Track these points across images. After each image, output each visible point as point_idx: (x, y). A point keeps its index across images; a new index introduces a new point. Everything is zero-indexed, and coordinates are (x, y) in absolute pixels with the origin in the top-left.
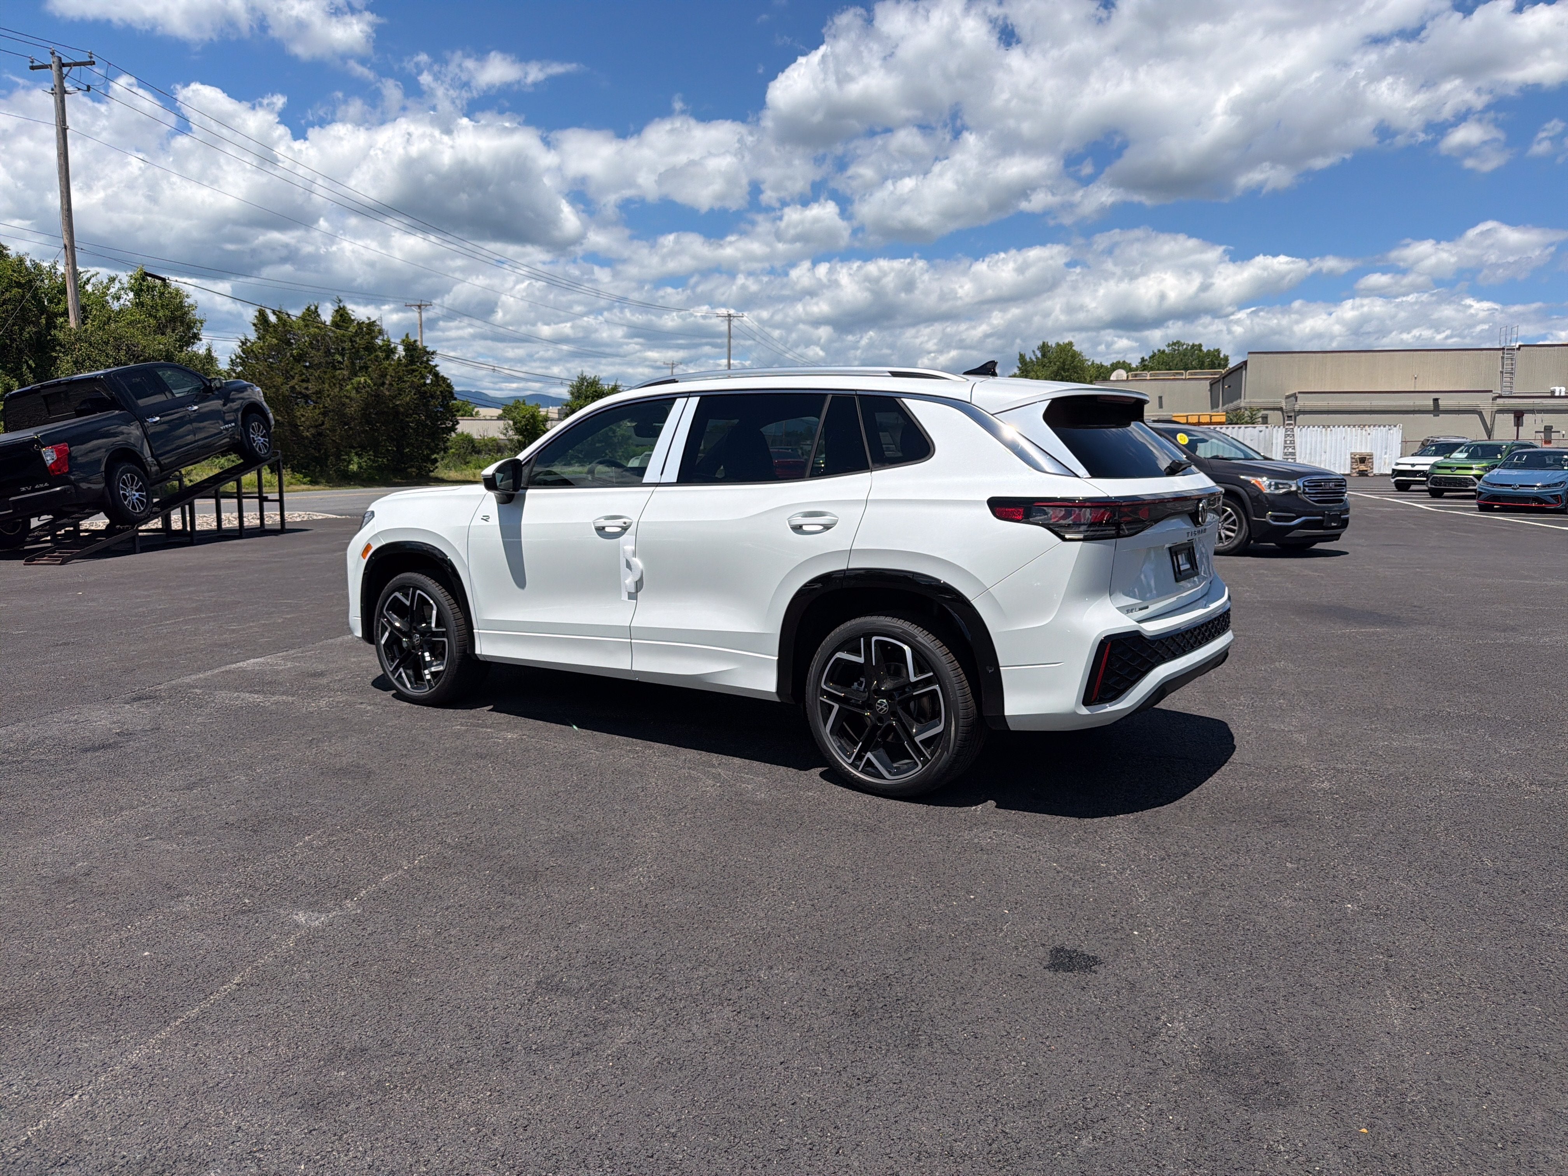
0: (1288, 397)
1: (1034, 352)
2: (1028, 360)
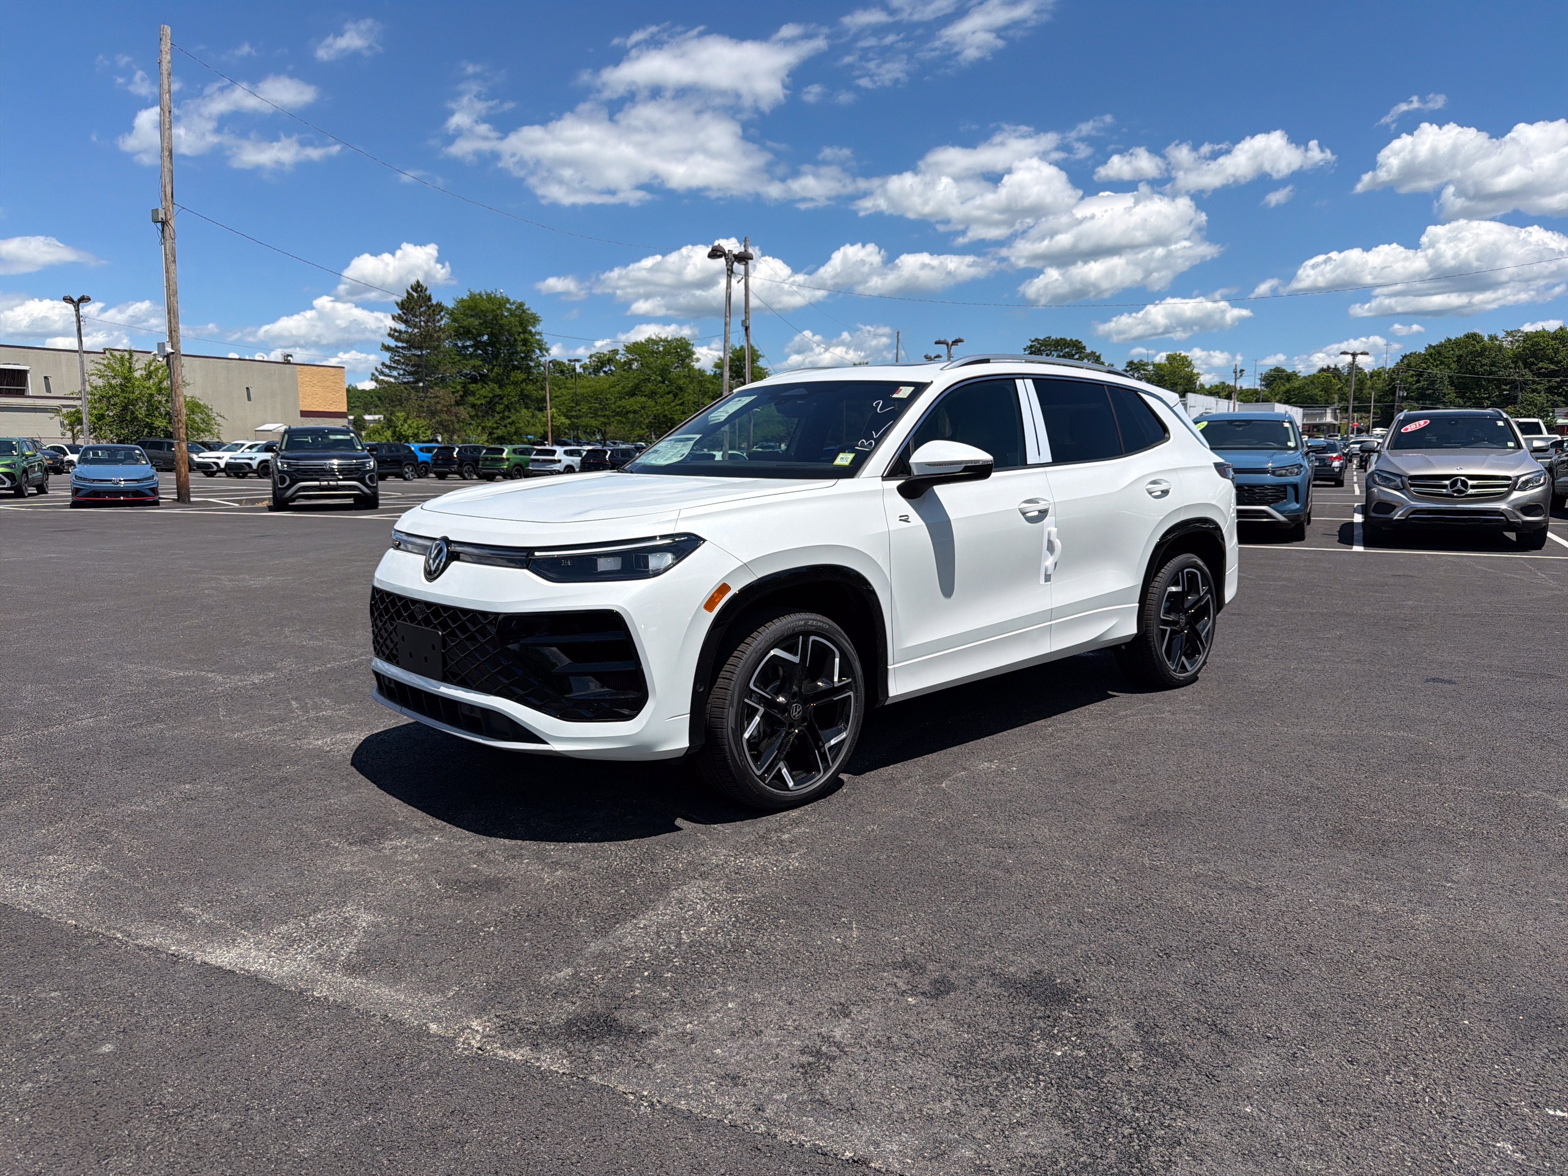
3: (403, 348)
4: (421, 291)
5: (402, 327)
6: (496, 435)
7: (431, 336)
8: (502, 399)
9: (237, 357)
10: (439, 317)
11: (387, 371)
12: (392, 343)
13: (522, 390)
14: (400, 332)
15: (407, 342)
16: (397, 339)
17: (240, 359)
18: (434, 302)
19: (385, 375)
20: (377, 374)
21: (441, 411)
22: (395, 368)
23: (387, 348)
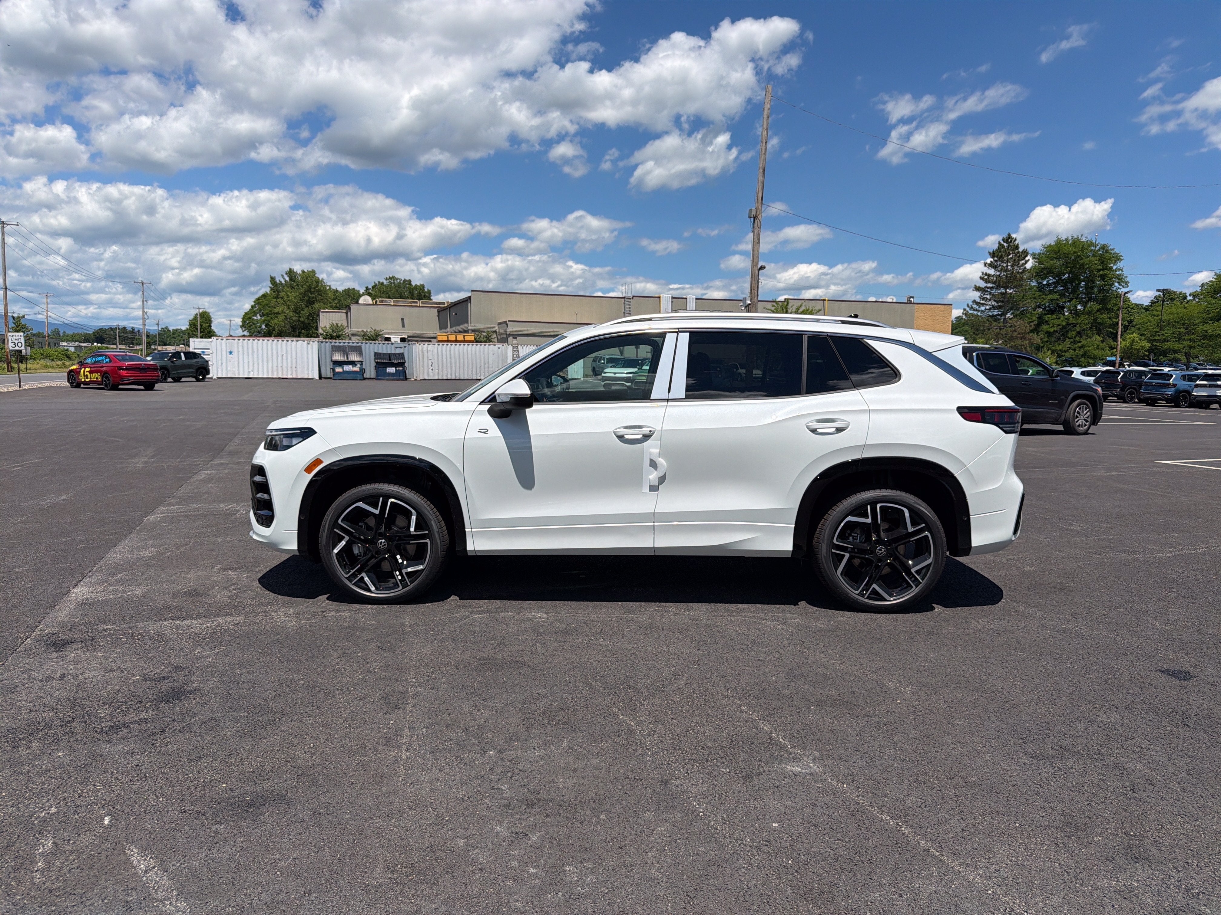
0: (499, 324)
1: (282, 276)
2: (278, 282)
3: (991, 288)
4: (1011, 241)
5: (992, 271)
6: (1064, 358)
7: (1015, 277)
8: (1075, 326)
9: (874, 299)
10: (1023, 262)
11: (975, 306)
12: (982, 284)
13: (1095, 320)
14: (989, 275)
15: (994, 283)
16: (986, 281)
17: (876, 302)
18: (1021, 250)
19: (974, 310)
20: (968, 309)
21: (1017, 338)
22: (983, 304)
23: (977, 289)
